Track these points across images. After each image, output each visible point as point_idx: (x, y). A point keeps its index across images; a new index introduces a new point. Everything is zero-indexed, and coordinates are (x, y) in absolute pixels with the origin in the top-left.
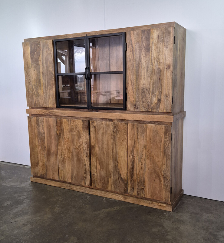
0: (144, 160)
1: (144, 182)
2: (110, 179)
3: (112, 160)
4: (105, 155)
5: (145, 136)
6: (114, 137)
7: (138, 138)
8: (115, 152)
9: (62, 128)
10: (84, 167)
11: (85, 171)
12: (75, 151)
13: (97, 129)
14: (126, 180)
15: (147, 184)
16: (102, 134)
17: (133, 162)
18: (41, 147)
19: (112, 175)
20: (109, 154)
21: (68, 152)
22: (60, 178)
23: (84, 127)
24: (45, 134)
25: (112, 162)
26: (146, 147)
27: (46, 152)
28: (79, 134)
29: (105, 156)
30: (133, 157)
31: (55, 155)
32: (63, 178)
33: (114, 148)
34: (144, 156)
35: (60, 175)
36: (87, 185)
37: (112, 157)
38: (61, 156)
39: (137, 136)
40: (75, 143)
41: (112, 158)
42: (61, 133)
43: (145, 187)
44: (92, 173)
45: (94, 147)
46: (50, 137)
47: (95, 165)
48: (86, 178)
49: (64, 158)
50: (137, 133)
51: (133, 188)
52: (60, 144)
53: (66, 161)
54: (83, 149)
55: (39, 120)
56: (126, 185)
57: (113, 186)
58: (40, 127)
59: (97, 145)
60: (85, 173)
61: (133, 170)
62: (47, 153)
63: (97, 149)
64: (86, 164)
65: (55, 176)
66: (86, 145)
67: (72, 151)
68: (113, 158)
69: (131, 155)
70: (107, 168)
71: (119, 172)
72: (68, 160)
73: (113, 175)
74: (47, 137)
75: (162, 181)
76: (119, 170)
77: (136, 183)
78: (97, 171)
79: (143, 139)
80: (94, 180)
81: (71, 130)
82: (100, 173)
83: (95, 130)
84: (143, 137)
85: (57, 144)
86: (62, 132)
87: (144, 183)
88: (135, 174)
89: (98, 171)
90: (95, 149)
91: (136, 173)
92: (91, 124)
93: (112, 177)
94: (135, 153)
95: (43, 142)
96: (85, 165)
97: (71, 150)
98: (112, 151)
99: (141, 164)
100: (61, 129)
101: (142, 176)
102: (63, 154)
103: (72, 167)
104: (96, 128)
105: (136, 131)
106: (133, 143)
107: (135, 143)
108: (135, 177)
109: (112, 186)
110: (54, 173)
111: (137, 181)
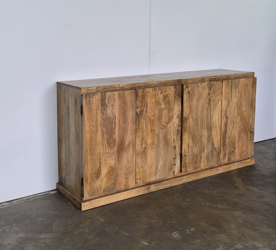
0: (236, 118)
1: (235, 143)
2: (203, 155)
3: (206, 129)
4: (199, 125)
5: (237, 93)
6: (210, 100)
7: (231, 96)
8: (209, 118)
9: (145, 102)
10: (174, 150)
11: (174, 156)
12: (163, 132)
13: (192, 95)
14: (219, 148)
15: (236, 145)
16: (197, 100)
17: (226, 124)
18: (108, 142)
19: (205, 148)
20: (203, 122)
21: (152, 137)
22: (138, 181)
23: (176, 95)
24: (117, 118)
25: (206, 132)
26: (238, 104)
27: (115, 149)
28: (169, 106)
29: (199, 127)
30: (227, 118)
31: (131, 147)
32: (142, 180)
33: (209, 114)
34: (236, 114)
35: (138, 177)
36: (176, 174)
37: (206, 125)
38: (142, 145)
39: (231, 95)
40: (163, 121)
41: (206, 127)
42: (143, 111)
43: (235, 149)
44: (183, 155)
45: (186, 119)
46: (125, 121)
47: (187, 142)
48: (175, 164)
49: (145, 148)
50: (231, 91)
51: (225, 155)
52: (140, 129)
53: (147, 152)
54: (173, 126)
55: (107, 97)
56: (219, 153)
57: (206, 161)
58: (108, 109)
59: (190, 116)
60: (175, 158)
61: (225, 134)
62: (118, 149)
63: (191, 120)
64: (176, 145)
65: (129, 181)
66: (178, 119)
67: (159, 133)
68: (208, 126)
69: (225, 117)
70: (200, 142)
71: (212, 141)
72: (151, 149)
73: (207, 148)
74: (120, 122)
75: (249, 136)
76: (212, 138)
77: (228, 147)
78: (188, 150)
79: (236, 97)
80: (185, 163)
81: (158, 103)
82: (192, 151)
83: (189, 96)
84: (236, 93)
85: (136, 130)
86: (145, 109)
87: (234, 145)
88: (228, 138)
89: (190, 149)
90: (188, 121)
91: (228, 136)
92: (185, 89)
93: (206, 151)
94: (228, 114)
95: (110, 133)
96: (175, 147)
97: (157, 132)
98: (206, 118)
99: (233, 124)
100: (144, 104)
101: (233, 138)
102: (144, 142)
103: (156, 156)
104: (191, 93)
105: (230, 89)
106: (227, 102)
107: (228, 102)
108: (227, 141)
109: (204, 162)
110: (127, 178)
111: (229, 145)
